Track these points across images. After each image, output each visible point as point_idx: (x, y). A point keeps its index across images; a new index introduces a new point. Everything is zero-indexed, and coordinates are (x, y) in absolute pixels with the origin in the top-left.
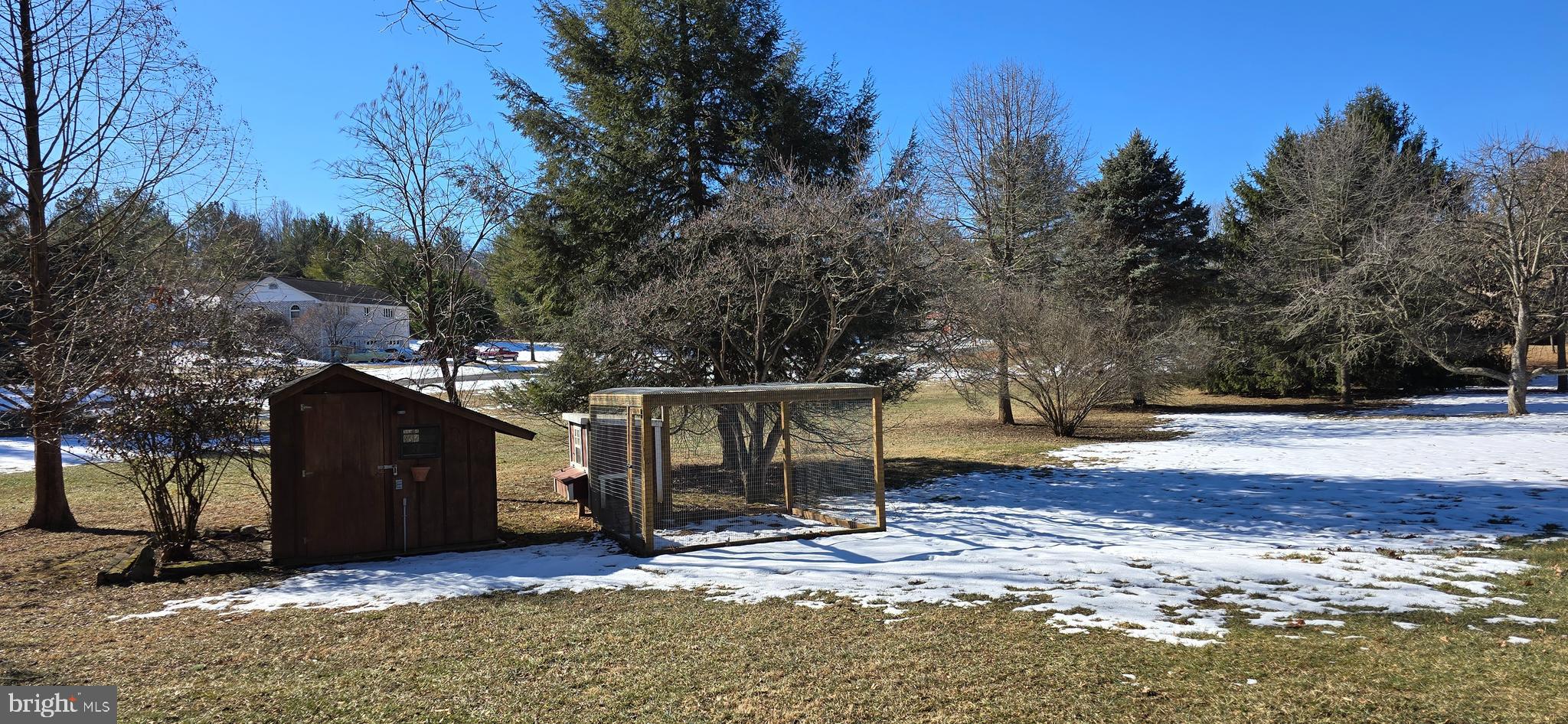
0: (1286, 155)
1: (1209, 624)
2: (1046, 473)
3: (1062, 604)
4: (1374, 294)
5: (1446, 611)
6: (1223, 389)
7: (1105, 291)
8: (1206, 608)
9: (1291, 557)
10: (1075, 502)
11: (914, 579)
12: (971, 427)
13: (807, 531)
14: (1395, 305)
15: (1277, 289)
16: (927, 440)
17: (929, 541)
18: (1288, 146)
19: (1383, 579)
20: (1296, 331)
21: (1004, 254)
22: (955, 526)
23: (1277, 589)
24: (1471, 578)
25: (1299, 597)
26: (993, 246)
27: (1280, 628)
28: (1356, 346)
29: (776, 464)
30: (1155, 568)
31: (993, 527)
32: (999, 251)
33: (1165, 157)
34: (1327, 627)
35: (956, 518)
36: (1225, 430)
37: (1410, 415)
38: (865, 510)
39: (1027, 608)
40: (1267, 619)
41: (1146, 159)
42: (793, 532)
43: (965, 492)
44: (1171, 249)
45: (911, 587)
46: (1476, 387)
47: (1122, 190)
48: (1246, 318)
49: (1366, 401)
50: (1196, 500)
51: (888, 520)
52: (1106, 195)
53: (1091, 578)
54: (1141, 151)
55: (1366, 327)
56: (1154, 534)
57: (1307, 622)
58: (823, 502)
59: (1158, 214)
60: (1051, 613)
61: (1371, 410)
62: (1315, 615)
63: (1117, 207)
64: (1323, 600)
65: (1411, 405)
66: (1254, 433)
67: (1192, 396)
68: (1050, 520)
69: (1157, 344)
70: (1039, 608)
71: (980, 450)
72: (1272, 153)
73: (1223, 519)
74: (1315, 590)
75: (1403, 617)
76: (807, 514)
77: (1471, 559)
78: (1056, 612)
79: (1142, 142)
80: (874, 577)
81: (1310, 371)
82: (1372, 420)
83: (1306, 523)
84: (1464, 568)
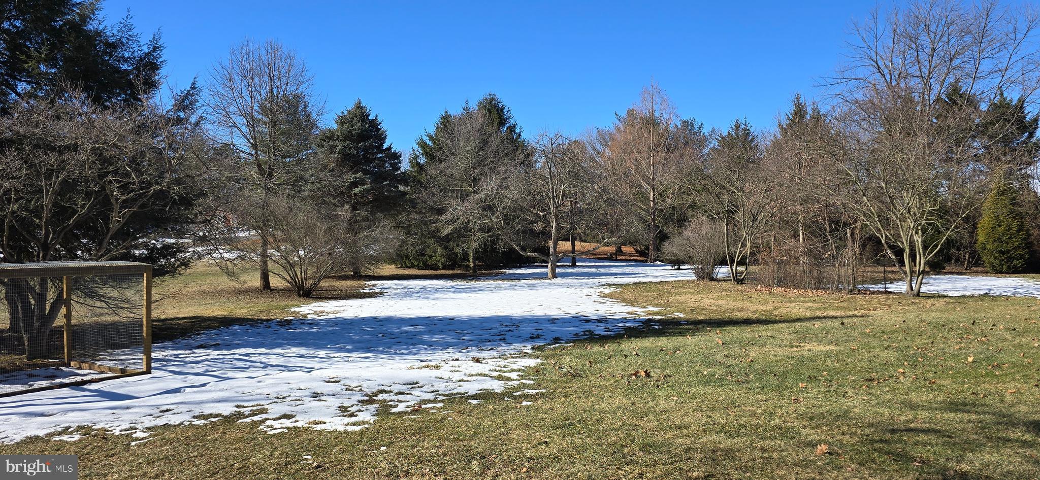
0: (445, 126)
1: (367, 416)
2: (288, 323)
3: (273, 414)
4: (487, 211)
5: (496, 391)
6: (408, 265)
7: (335, 201)
8: (368, 404)
9: (425, 367)
10: (303, 341)
11: (164, 408)
12: (238, 293)
13: (79, 379)
14: (498, 218)
15: (439, 205)
16: (203, 303)
17: (185, 378)
18: (446, 122)
19: (471, 375)
20: (446, 231)
21: (266, 172)
22: (209, 366)
23: (412, 388)
24: (513, 370)
25: (422, 392)
26: (259, 166)
27: (407, 412)
28: (478, 240)
29: (58, 327)
30: (342, 382)
31: (239, 364)
32: (263, 169)
33: (376, 119)
34: (433, 408)
35: (212, 359)
36: (405, 290)
37: (503, 279)
38: (136, 359)
39: (248, 420)
40: (401, 407)
41: (364, 119)
42: (66, 381)
43: (224, 340)
44: (378, 177)
45: (161, 414)
46: (536, 264)
47: (348, 136)
48: (422, 221)
49: (484, 272)
50: (381, 335)
51: (153, 365)
52: (338, 138)
53: (298, 393)
54: (361, 113)
55: (482, 230)
56: (350, 359)
57: (423, 406)
58: (102, 355)
59: (371, 154)
60: (263, 421)
61: (485, 276)
62: (429, 401)
63: (345, 147)
64: (436, 391)
65: (504, 273)
66: (422, 292)
67: (389, 269)
68: (282, 355)
69: (366, 236)
70: (256, 418)
71: (241, 310)
72: (438, 124)
73: (394, 346)
74: (432, 386)
75: (474, 397)
76: (84, 365)
77: (515, 360)
78: (268, 419)
79: (362, 107)
80: (130, 411)
81: (456, 255)
82: (485, 283)
83: (440, 345)
84: (511, 365)
